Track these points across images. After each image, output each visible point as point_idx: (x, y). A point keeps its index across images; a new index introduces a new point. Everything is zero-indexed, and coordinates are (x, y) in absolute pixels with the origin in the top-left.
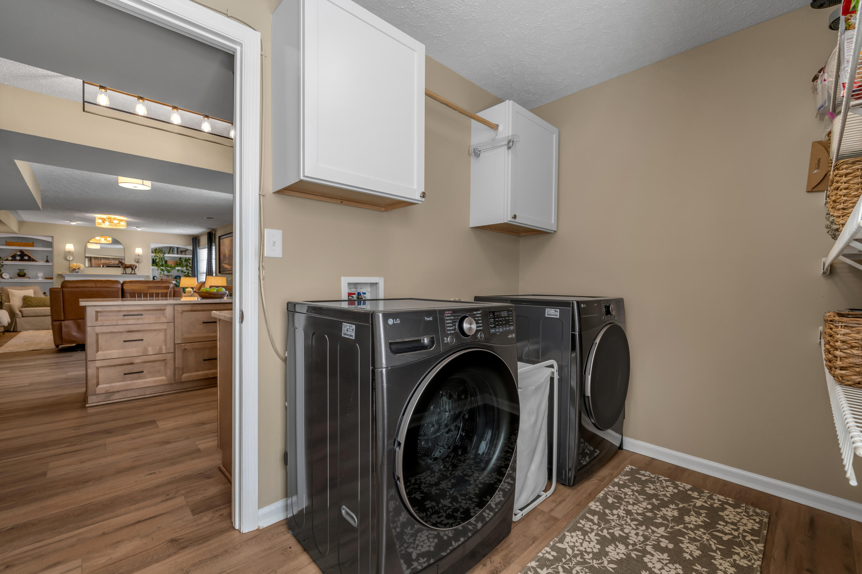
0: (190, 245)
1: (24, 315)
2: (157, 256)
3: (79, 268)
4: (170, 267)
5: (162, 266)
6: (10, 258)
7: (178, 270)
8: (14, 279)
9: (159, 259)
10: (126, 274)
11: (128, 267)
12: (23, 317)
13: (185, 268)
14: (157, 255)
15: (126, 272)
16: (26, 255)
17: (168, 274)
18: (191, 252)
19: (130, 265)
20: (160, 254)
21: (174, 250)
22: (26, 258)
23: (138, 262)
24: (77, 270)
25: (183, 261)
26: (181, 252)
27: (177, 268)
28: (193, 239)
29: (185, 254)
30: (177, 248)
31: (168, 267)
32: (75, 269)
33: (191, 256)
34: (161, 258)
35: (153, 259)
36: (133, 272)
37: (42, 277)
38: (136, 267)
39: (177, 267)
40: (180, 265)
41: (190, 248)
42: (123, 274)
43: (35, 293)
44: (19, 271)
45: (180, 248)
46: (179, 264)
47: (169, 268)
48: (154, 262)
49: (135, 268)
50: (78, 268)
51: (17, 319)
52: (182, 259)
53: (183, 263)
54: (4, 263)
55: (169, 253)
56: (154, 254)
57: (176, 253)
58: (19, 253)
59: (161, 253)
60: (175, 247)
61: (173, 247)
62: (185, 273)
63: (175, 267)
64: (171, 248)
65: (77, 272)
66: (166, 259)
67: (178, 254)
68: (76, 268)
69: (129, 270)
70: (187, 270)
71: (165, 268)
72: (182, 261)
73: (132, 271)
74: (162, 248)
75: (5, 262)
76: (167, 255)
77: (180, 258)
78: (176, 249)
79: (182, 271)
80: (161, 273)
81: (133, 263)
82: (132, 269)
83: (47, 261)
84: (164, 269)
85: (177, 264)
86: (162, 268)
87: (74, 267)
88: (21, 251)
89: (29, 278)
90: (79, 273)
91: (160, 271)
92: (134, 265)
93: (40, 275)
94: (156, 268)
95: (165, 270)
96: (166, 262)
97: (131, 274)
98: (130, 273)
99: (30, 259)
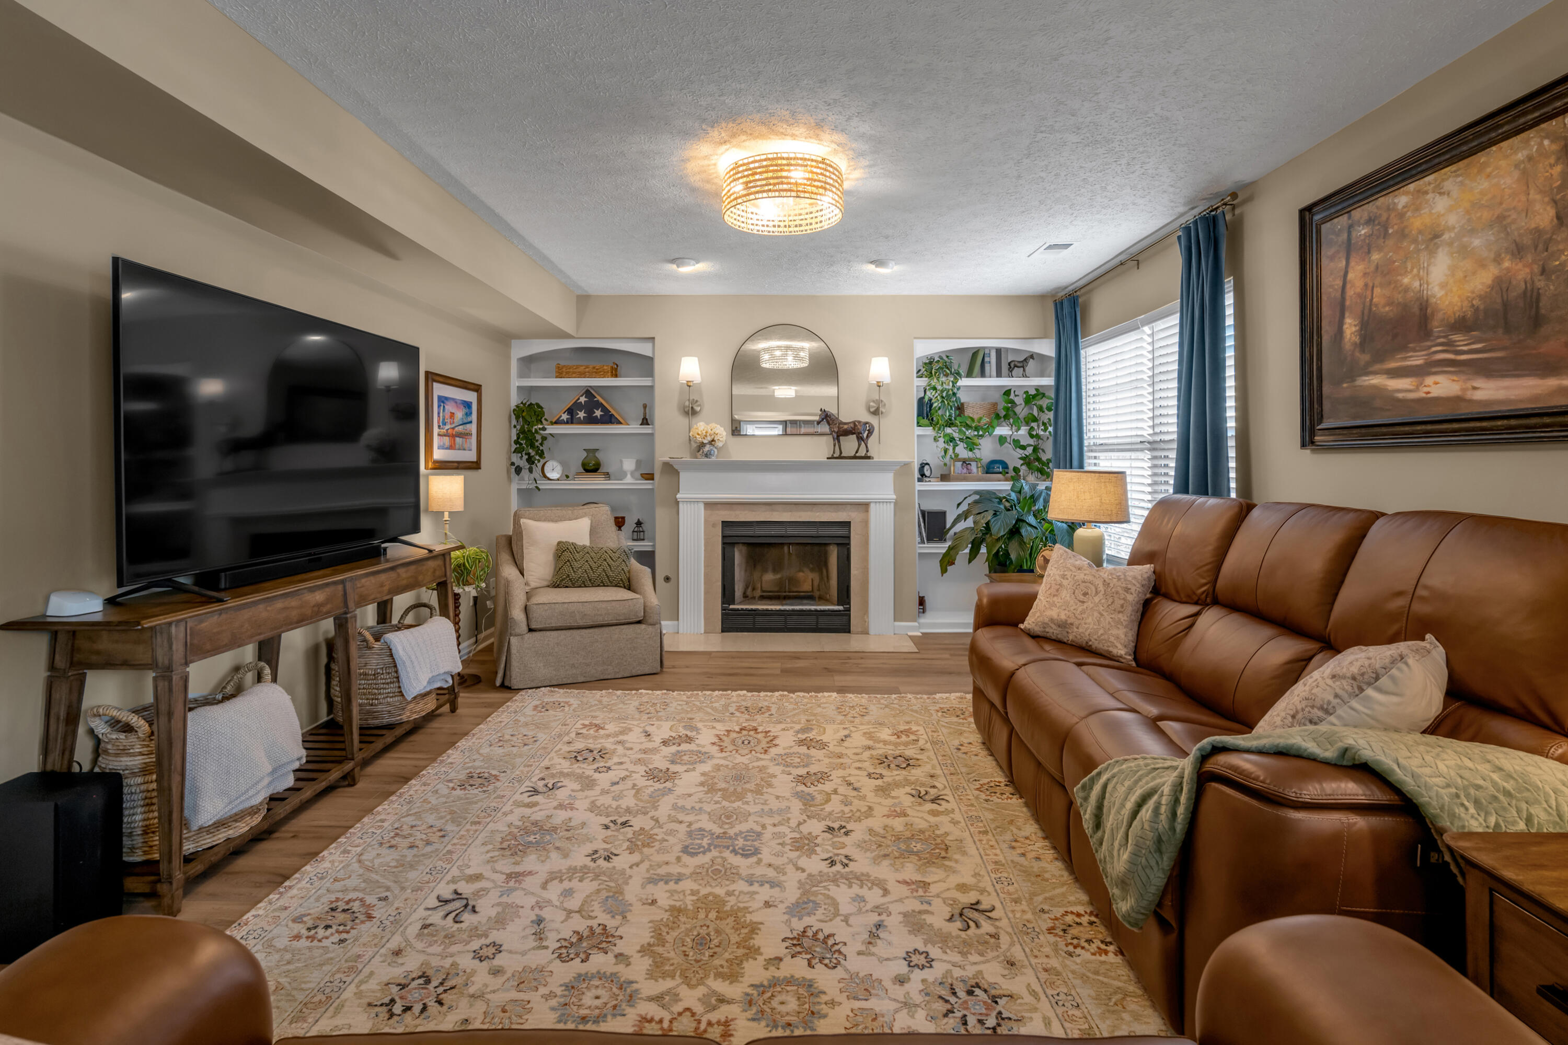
0: (1045, 336)
1: (533, 627)
2: (935, 389)
3: (713, 440)
4: (977, 429)
5: (950, 424)
6: (565, 417)
7: (1002, 440)
8: (574, 479)
9: (942, 397)
10: (840, 457)
11: (847, 433)
12: (531, 630)
13: (1023, 431)
14: (934, 382)
15: (841, 453)
16: (599, 405)
17: (970, 454)
18: (1053, 366)
19: (854, 423)
20: (943, 379)
21: (987, 359)
22: (598, 413)
23: (876, 413)
24: (707, 448)
25: (1019, 400)
26: (1012, 367)
27: (1003, 430)
28: (1059, 305)
29: (1024, 376)
30: (999, 351)
31: (968, 427)
32: (703, 445)
33: (1048, 381)
34: (947, 395)
35: (921, 401)
36: (862, 452)
37: (632, 474)
38: (870, 432)
39: (999, 425)
40: (1006, 417)
41: (1047, 348)
42: (832, 458)
43: (593, 531)
44: (585, 454)
45: (1007, 349)
46: (1003, 413)
47: (969, 433)
48: (925, 411)
49: (868, 437)
50: (709, 439)
51: (514, 640)
52: (1012, 397)
53: (1018, 410)
54: (546, 432)
55: (969, 374)
56: (923, 382)
57: (994, 373)
58: (583, 399)
59: (947, 375)
60: (990, 348)
61: (984, 348)
62: (1023, 448)
63: (991, 426)
64: (975, 352)
65: (706, 456)
66: (963, 397)
67: (999, 374)
68: (705, 441)
69: (850, 444)
70: (1032, 436)
71: (960, 431)
72: (1012, 402)
73: (859, 445)
74: (949, 354)
75: (552, 429)
76: (964, 382)
77: (1007, 393)
78: (993, 354)
79: (1017, 444)
80: (946, 451)
81: (864, 416)
82: (860, 438)
83: (645, 422)
84: (956, 435)
85: (998, 416)
86: (949, 430)
87: (699, 439)
88: (588, 392)
89: (607, 476)
90: (713, 458)
91: (941, 444)
92: (867, 423)
93: (629, 465)
94: (929, 431)
95: (961, 440)
96: (960, 408)
97: (855, 457)
98: (852, 454)
99: (609, 419)
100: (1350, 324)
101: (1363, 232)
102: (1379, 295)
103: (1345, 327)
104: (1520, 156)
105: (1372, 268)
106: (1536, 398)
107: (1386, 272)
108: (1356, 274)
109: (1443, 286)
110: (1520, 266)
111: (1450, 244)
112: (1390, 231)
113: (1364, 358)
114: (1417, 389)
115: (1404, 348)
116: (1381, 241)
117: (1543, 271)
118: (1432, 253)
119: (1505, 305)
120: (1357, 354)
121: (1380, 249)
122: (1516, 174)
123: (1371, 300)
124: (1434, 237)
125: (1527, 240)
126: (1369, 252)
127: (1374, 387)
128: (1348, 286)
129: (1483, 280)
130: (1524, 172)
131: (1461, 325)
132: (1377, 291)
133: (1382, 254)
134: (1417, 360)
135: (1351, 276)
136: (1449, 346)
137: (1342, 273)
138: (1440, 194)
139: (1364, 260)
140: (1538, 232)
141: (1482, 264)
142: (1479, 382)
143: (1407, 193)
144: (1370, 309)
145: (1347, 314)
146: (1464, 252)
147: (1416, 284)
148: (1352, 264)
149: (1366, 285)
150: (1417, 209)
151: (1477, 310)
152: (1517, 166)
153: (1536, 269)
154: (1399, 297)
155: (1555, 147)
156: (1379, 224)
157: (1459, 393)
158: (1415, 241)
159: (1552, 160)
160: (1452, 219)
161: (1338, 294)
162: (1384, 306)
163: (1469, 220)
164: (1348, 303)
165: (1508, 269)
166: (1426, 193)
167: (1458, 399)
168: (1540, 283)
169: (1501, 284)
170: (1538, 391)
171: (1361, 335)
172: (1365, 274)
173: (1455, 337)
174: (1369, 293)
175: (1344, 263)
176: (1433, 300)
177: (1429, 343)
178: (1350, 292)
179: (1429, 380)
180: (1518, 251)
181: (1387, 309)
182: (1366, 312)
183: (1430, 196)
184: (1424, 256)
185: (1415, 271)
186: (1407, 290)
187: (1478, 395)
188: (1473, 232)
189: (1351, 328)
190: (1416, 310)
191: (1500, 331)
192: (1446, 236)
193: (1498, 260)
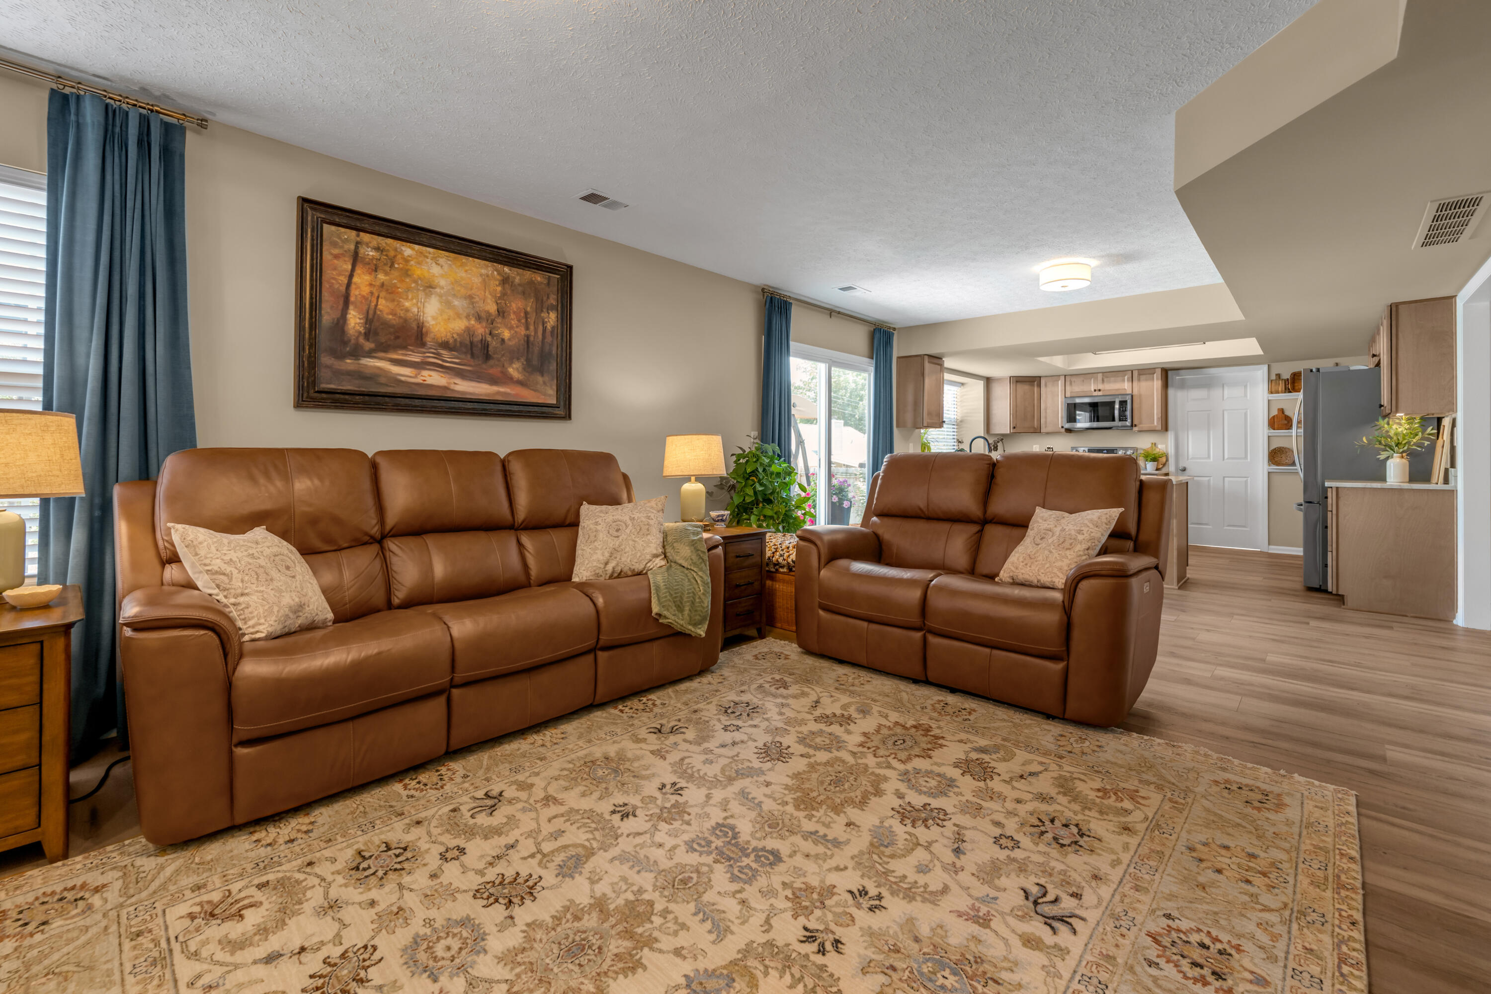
100: (355, 316)
101: (371, 253)
102: (384, 305)
103: (349, 316)
104: (483, 271)
105: (378, 283)
106: (486, 395)
107: (390, 290)
108: (362, 280)
109: (434, 318)
110: (479, 326)
111: (441, 296)
112: (396, 266)
113: (369, 345)
114: (416, 377)
115: (404, 347)
116: (387, 268)
117: (490, 334)
118: (428, 295)
119: (472, 343)
120: (362, 340)
121: (386, 274)
122: (480, 279)
123: (376, 305)
124: (429, 287)
125: (483, 315)
126: (376, 271)
127: (379, 368)
128: (353, 286)
129: (459, 325)
130: (484, 280)
131: (445, 345)
132: (382, 302)
133: (387, 278)
134: (416, 358)
135: (355, 279)
136: (438, 355)
137: (348, 274)
138: (437, 264)
139: (370, 274)
140: (488, 313)
141: (459, 316)
142: (458, 381)
143: (413, 249)
144: (375, 312)
145: (351, 307)
146: (448, 304)
147: (415, 310)
148: (358, 271)
149: (372, 293)
150: (419, 263)
151: (455, 340)
152: (481, 275)
153: (487, 331)
154: (402, 314)
155: (498, 277)
156: (386, 255)
157: (446, 385)
158: (416, 282)
159: (497, 283)
160: (443, 282)
161: (343, 289)
162: (387, 314)
163: (453, 289)
164: (352, 299)
165: (473, 326)
166: (427, 257)
167: (446, 388)
168: (489, 339)
169: (469, 331)
170: (488, 391)
171: (365, 328)
172: (371, 285)
173: (442, 352)
174: (374, 300)
175: (350, 267)
176: (426, 324)
177: (424, 350)
178: (354, 293)
179: (425, 373)
180: (479, 318)
181: (390, 317)
182: (371, 312)
183: (428, 260)
184: (421, 295)
185: (414, 301)
186: (407, 310)
187: (458, 388)
188: (454, 296)
189: (355, 321)
190: (414, 325)
191: (469, 356)
192: (438, 290)
193: (468, 317)
